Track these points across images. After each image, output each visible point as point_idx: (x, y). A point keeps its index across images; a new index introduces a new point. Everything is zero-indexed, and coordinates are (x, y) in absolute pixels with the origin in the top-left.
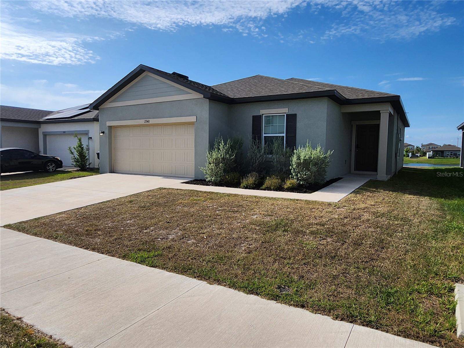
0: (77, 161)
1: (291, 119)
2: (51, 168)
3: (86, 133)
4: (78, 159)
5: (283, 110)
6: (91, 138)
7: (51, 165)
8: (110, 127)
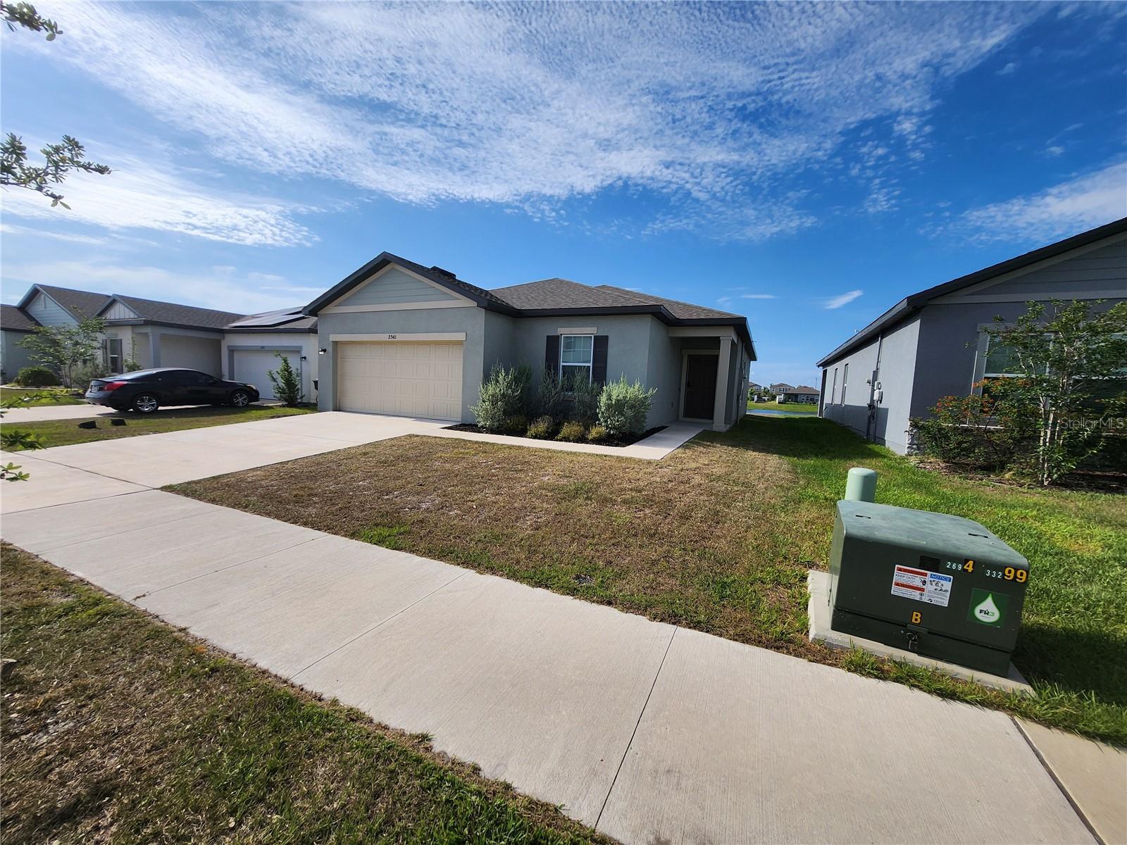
0: (282, 392)
1: (601, 343)
2: (240, 400)
3: (297, 351)
4: (283, 389)
5: (589, 330)
6: (305, 358)
7: (241, 396)
8: (335, 343)
